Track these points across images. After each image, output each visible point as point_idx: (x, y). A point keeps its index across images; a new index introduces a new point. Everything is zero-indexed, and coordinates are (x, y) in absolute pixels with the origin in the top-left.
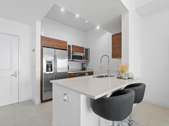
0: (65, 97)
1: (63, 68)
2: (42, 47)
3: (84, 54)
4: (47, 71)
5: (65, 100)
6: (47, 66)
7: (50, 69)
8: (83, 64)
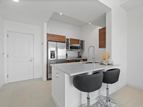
0: (57, 75)
1: (62, 56)
2: (48, 41)
3: (79, 45)
4: (51, 58)
5: (57, 77)
6: (51, 55)
7: (53, 56)
8: (79, 53)
